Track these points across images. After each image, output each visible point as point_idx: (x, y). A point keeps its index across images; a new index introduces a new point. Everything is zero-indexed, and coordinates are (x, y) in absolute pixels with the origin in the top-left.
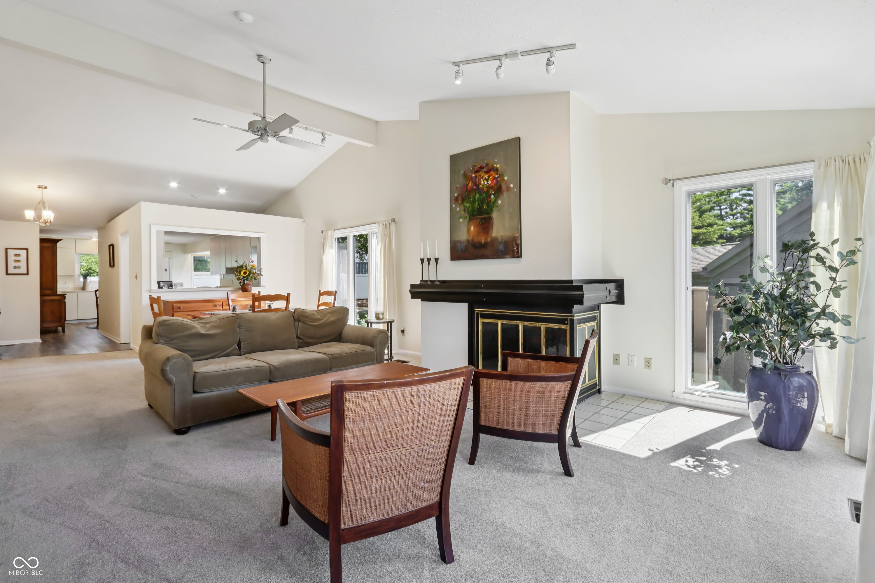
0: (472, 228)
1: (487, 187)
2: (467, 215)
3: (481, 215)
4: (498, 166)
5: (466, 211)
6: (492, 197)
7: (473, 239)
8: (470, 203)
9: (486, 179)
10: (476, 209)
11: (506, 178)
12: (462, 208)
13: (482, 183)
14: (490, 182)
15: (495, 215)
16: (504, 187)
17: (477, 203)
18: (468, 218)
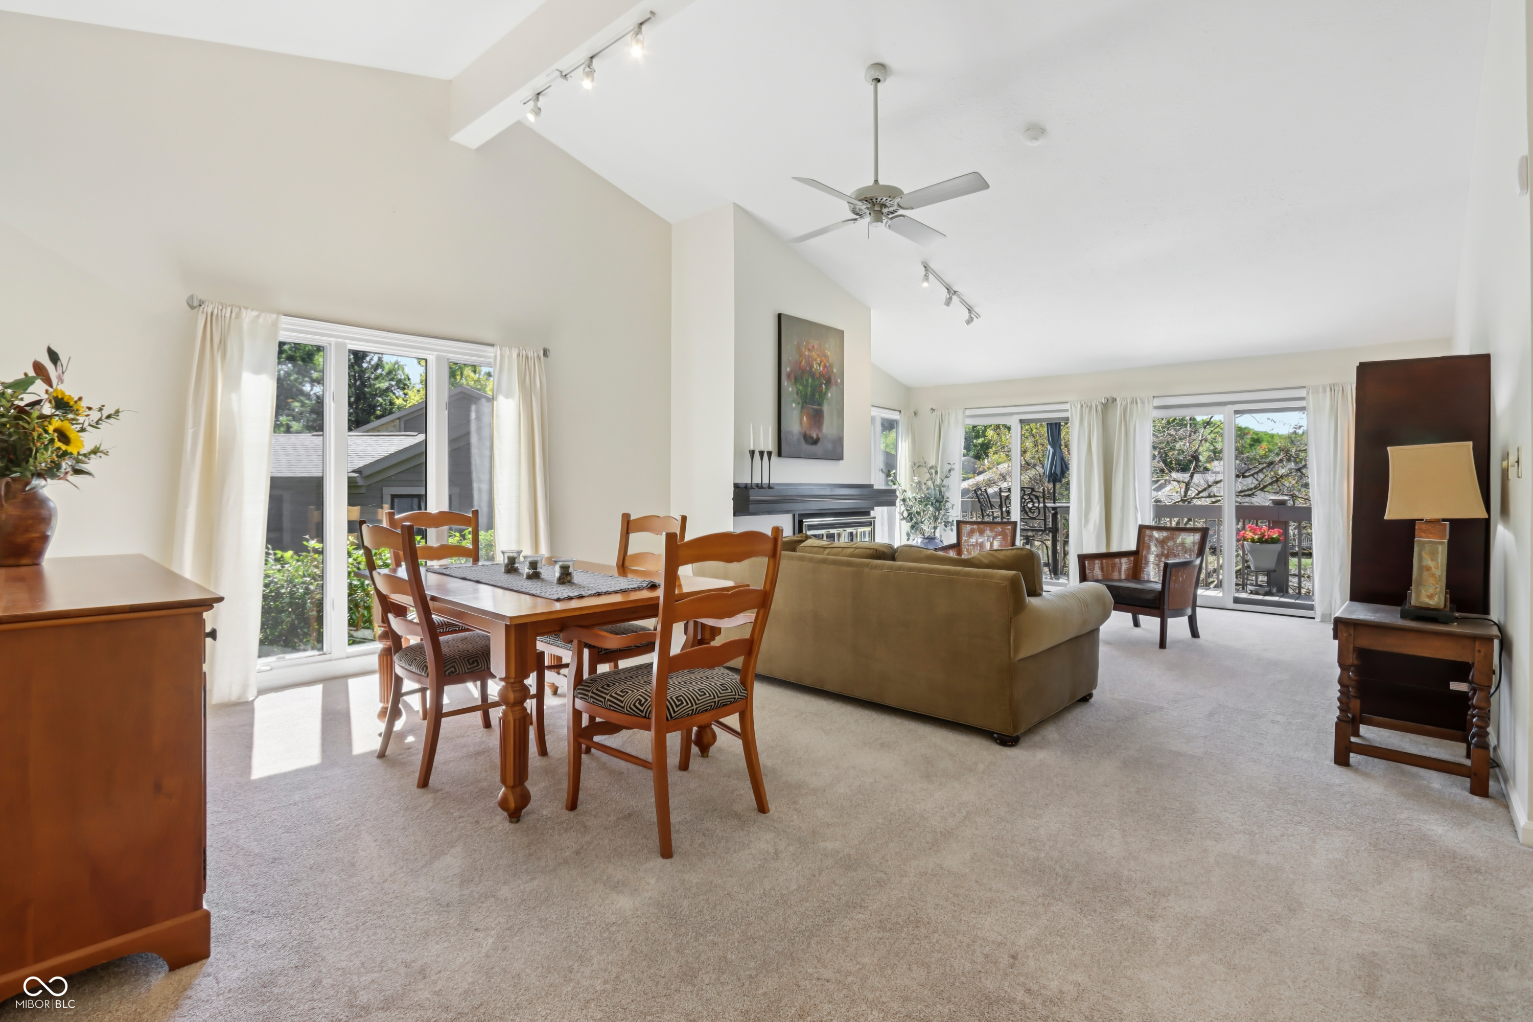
0: (805, 418)
1: (820, 373)
2: (800, 401)
3: (813, 405)
4: (829, 353)
5: (799, 395)
6: (824, 386)
7: (805, 432)
8: (803, 386)
9: (818, 364)
10: (808, 396)
11: (835, 370)
12: (795, 390)
13: (815, 366)
14: (821, 369)
15: (826, 408)
16: (833, 381)
17: (809, 389)
18: (800, 405)
